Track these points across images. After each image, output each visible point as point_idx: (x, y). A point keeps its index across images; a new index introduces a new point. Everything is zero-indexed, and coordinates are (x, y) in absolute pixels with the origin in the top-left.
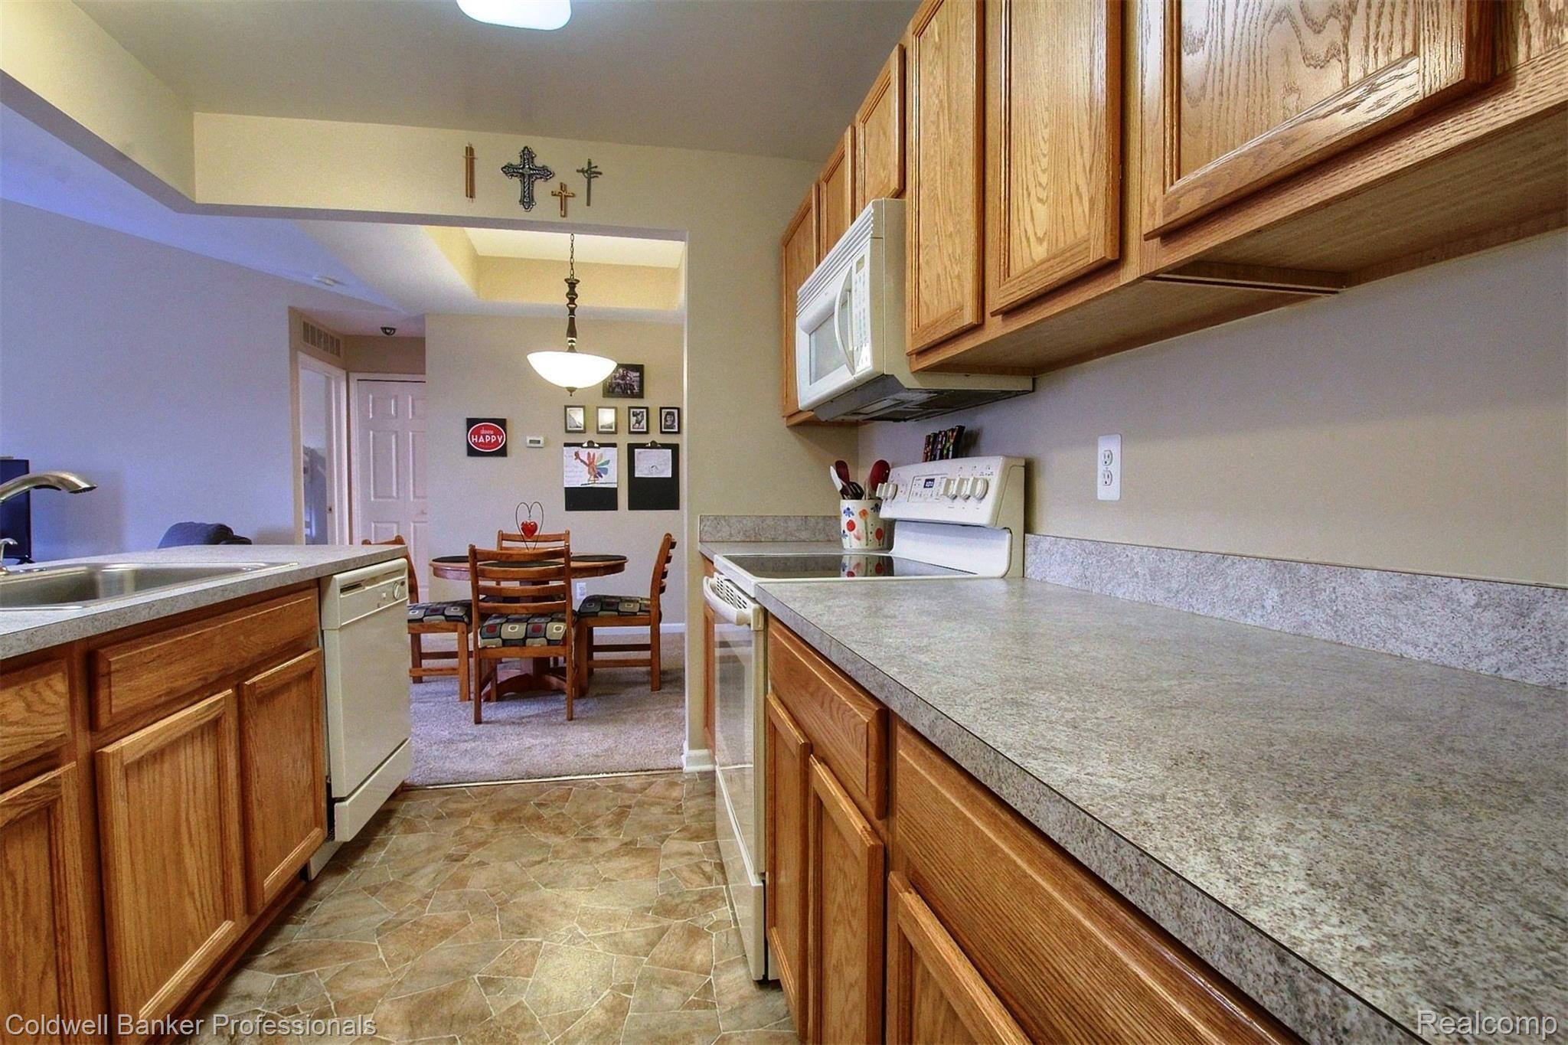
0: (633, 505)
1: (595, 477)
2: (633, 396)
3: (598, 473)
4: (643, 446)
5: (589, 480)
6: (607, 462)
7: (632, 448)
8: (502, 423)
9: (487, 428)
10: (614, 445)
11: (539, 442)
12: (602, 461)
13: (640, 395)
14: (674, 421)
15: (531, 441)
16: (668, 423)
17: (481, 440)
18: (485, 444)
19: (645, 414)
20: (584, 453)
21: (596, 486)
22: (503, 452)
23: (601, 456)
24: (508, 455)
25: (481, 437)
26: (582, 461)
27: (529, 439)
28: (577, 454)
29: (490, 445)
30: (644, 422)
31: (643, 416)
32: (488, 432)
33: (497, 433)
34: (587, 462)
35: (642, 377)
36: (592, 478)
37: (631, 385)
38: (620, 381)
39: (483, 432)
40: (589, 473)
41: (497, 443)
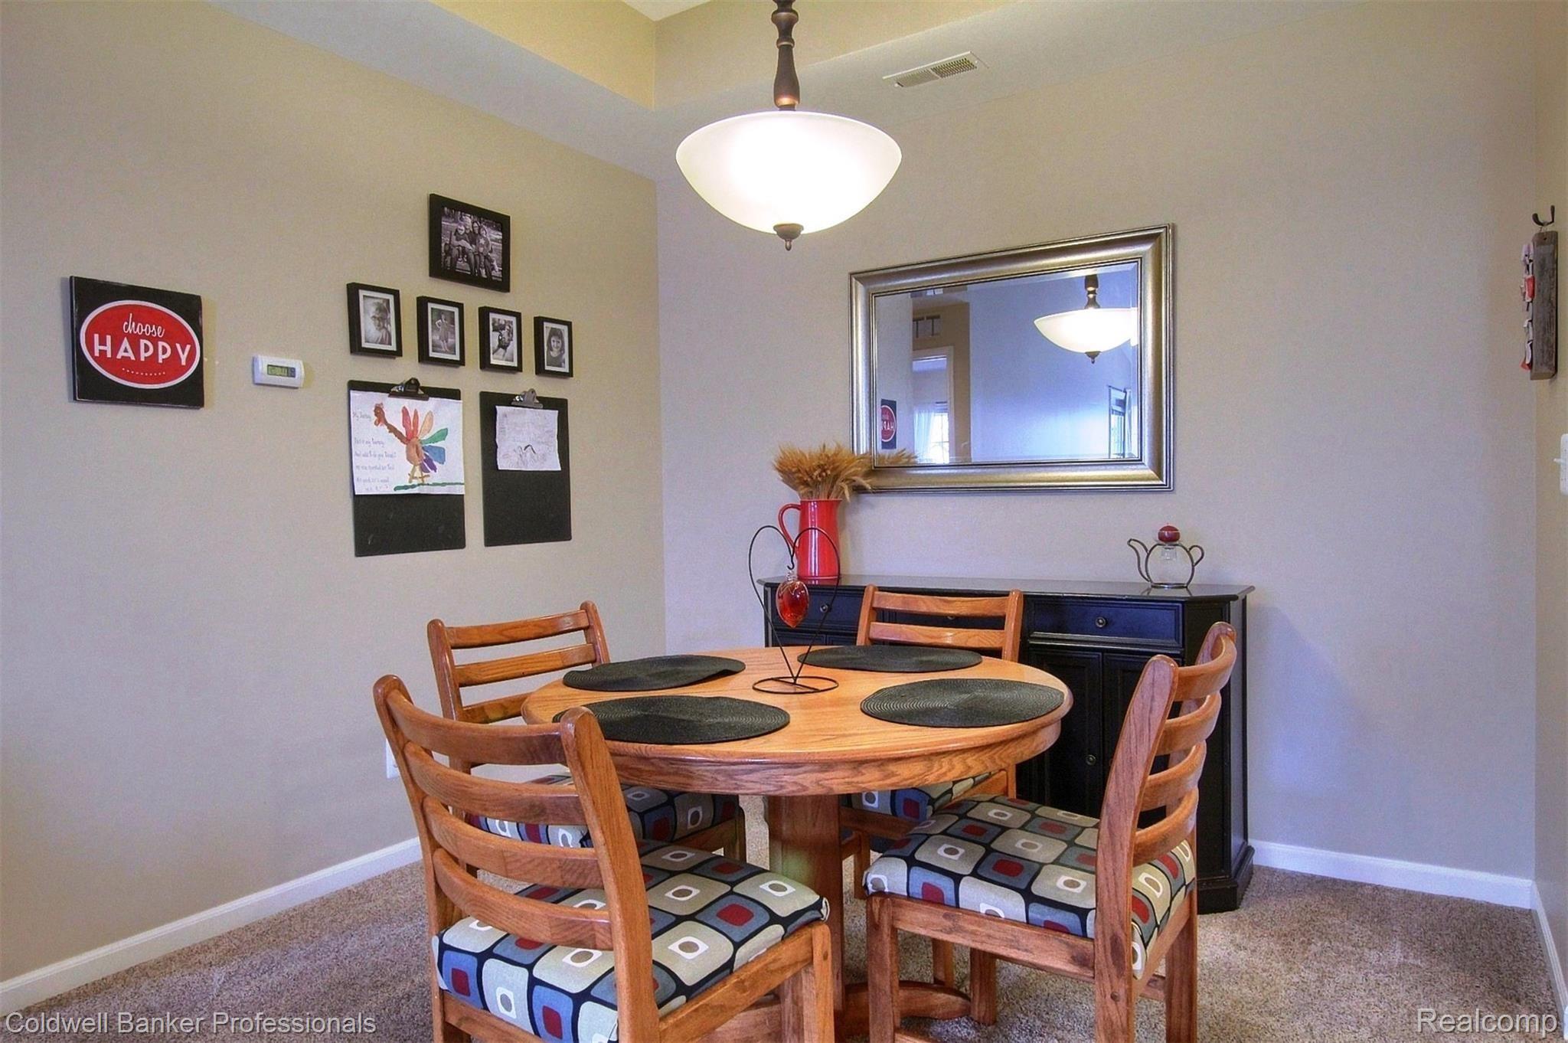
0: (494, 537)
1: (423, 469)
2: (489, 284)
3: (427, 459)
4: (508, 400)
5: (413, 477)
6: (443, 434)
7: (490, 403)
8: (190, 306)
9: (141, 316)
10: (454, 394)
11: (291, 372)
12: (433, 431)
13: (502, 285)
14: (562, 350)
15: (272, 368)
16: (554, 354)
17: (125, 351)
18: (137, 364)
19: (514, 326)
20: (394, 407)
21: (425, 490)
22: (191, 395)
23: (430, 416)
24: (205, 405)
25: (126, 344)
26: (392, 429)
27: (264, 362)
28: (379, 411)
29: (150, 368)
30: (513, 346)
31: (510, 332)
32: (148, 329)
33: (175, 336)
34: (403, 431)
35: (506, 242)
36: (418, 473)
37: (486, 257)
38: (468, 246)
39: (131, 327)
40: (409, 459)
41: (173, 366)
